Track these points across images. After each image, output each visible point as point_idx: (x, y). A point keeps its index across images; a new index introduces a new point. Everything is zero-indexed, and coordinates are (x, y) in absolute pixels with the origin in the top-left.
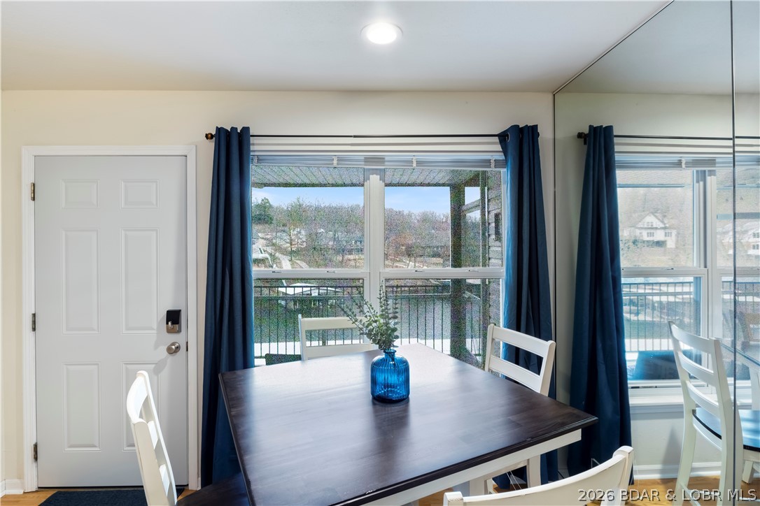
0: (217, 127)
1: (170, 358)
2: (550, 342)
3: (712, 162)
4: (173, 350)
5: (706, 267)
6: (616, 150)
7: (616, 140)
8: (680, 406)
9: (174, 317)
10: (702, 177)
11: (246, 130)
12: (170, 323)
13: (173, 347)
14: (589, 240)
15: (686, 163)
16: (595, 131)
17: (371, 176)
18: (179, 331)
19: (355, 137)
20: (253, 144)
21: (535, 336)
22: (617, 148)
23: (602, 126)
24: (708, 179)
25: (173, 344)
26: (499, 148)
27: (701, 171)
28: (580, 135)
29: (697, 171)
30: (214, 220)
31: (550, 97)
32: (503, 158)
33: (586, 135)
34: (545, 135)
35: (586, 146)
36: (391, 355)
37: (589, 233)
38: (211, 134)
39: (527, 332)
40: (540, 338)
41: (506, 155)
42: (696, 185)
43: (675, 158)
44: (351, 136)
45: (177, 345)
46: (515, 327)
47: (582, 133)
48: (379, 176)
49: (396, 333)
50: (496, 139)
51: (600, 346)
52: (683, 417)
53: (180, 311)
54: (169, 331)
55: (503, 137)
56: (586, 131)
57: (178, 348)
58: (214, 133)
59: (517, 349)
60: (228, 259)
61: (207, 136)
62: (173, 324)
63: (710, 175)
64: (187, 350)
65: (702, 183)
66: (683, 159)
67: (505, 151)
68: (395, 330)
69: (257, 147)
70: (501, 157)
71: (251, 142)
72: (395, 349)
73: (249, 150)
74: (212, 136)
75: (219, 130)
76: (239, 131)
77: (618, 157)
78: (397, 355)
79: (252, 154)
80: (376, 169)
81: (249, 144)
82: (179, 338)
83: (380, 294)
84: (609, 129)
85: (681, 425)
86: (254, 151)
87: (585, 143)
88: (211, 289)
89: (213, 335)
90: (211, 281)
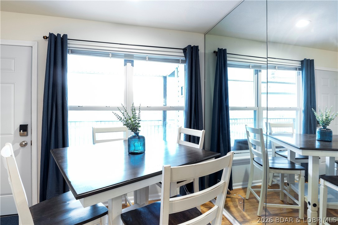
0: (50, 33)
1: (22, 149)
2: (203, 130)
3: (260, 67)
4: (23, 145)
5: (258, 107)
6: (227, 59)
7: (228, 55)
8: (249, 159)
9: (24, 128)
10: (257, 72)
11: (65, 36)
12: (22, 131)
13: (24, 143)
14: (218, 94)
15: (252, 67)
16: (220, 50)
17: (127, 63)
18: (27, 135)
19: (120, 44)
20: (69, 44)
21: (197, 129)
22: (228, 59)
23: (222, 49)
24: (259, 73)
25: (24, 142)
26: (183, 55)
27: (257, 70)
28: (215, 52)
29: (255, 70)
30: (47, 79)
31: (204, 35)
32: (185, 59)
33: (217, 52)
34: (201, 51)
35: (217, 57)
36: (137, 134)
37: (218, 91)
38: (46, 37)
39: (194, 128)
40: (198, 130)
41: (186, 58)
42: (255, 75)
43: (248, 64)
44: (118, 44)
45: (26, 142)
46: (189, 127)
47: (215, 51)
48: (131, 64)
49: (139, 125)
50: (182, 51)
51: (221, 136)
52: (250, 164)
53: (27, 125)
54: (21, 135)
55: (185, 50)
56: (217, 50)
57: (26, 144)
58: (48, 36)
59: (190, 136)
60: (55, 98)
61: (44, 37)
62: (23, 131)
63: (259, 72)
64: (31, 145)
65: (257, 75)
66: (251, 65)
67: (185, 56)
68: (139, 123)
69: (71, 45)
70: (184, 58)
71: (68, 43)
72: (139, 132)
73: (67, 47)
74: (47, 38)
75: (51, 35)
76: (61, 37)
77: (228, 62)
78: (140, 135)
79: (68, 48)
80: (130, 60)
81: (67, 44)
82: (27, 139)
83: (132, 108)
84: (225, 50)
85: (249, 166)
86: (69, 47)
87: (216, 56)
88: (45, 113)
89: (46, 136)
90: (46, 109)
